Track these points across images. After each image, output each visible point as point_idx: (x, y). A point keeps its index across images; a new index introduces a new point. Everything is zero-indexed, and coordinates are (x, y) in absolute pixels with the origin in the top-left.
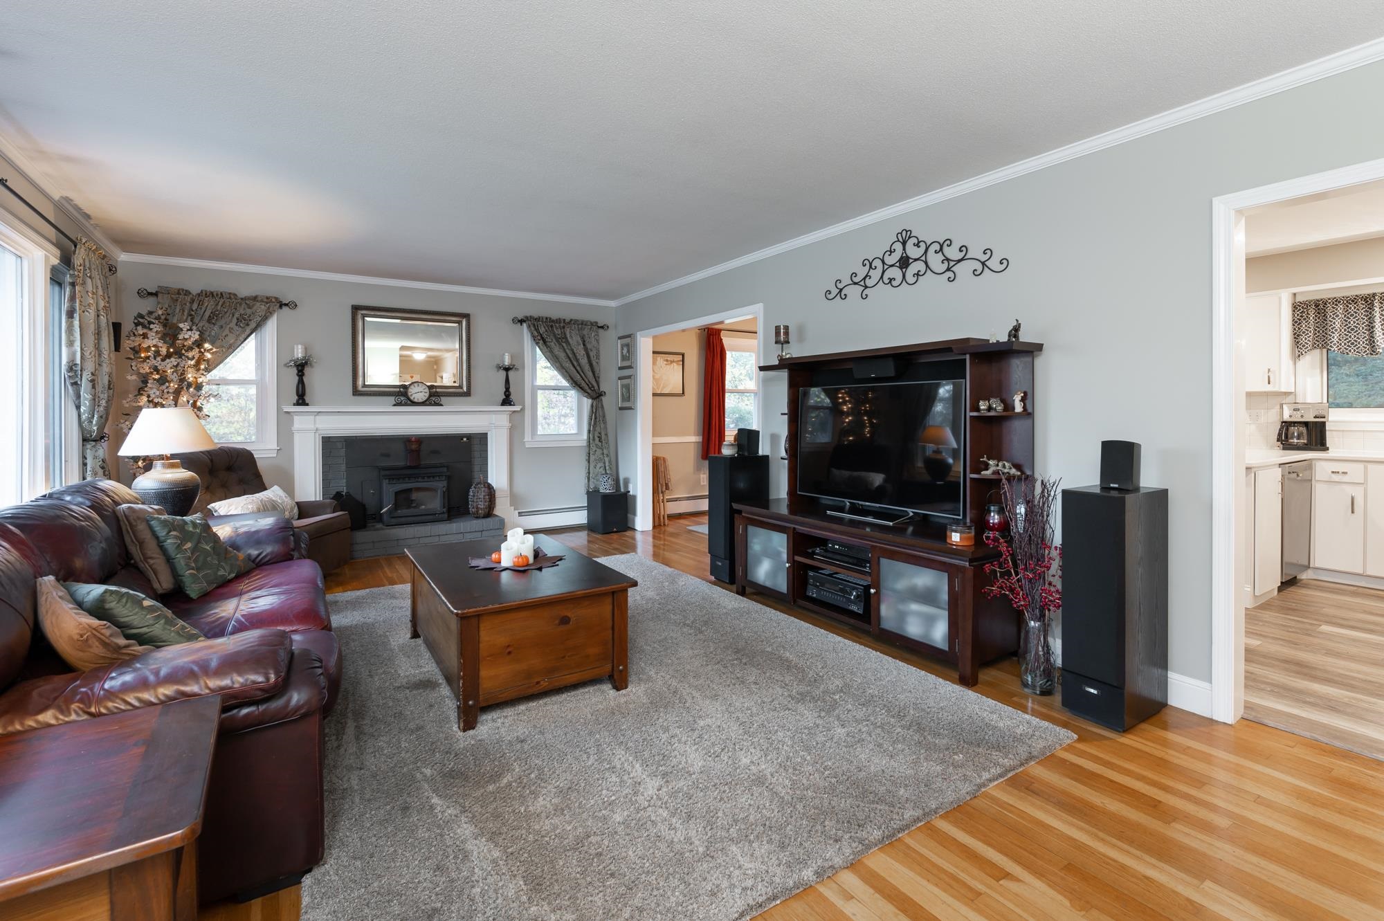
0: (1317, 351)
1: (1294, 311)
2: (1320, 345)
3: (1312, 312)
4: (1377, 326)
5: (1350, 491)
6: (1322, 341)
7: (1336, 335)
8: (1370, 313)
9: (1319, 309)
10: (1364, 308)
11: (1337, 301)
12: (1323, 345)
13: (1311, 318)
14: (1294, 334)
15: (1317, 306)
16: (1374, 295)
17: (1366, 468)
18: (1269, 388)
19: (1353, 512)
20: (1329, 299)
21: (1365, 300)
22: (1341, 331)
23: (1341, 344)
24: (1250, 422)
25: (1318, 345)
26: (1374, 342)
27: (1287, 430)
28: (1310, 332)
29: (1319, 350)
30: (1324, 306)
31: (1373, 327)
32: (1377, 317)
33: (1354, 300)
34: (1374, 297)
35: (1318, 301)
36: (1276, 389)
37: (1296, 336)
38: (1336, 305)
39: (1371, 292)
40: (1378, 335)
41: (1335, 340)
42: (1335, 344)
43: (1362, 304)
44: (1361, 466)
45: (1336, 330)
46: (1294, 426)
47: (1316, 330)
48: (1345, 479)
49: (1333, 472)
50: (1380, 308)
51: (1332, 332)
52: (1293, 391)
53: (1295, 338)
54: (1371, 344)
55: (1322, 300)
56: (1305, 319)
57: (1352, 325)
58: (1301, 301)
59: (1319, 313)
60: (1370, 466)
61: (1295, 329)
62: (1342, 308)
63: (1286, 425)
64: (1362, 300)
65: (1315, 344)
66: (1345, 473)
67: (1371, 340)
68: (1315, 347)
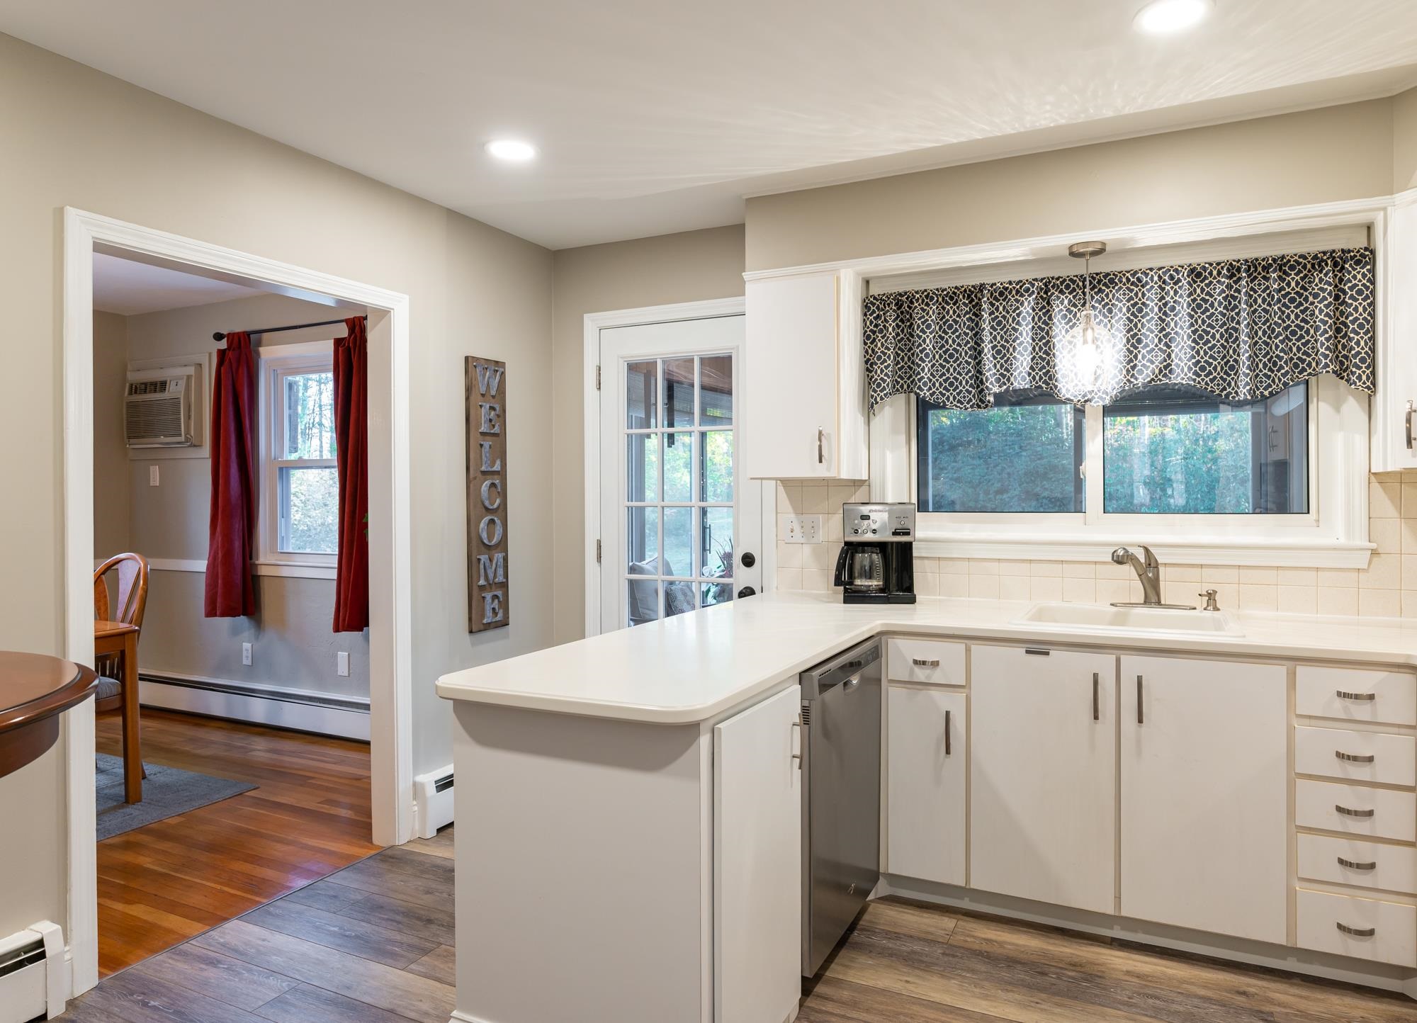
0: (901, 398)
1: (865, 315)
2: (905, 387)
3: (891, 316)
4: (986, 350)
5: (945, 701)
6: (905, 380)
7: (927, 365)
8: (977, 325)
9: (902, 313)
10: (967, 313)
11: (928, 296)
12: (908, 386)
13: (890, 329)
14: (866, 362)
15: (899, 305)
16: (982, 287)
17: (968, 650)
18: (821, 472)
19: (948, 752)
20: (917, 292)
21: (969, 296)
22: (934, 357)
23: (934, 385)
24: (803, 540)
25: (902, 387)
26: (982, 382)
27: (852, 558)
28: (889, 357)
29: (903, 394)
30: (908, 306)
31: (980, 353)
32: (986, 333)
33: (951, 296)
34: (982, 291)
35: (900, 295)
36: (832, 474)
37: (869, 366)
38: (927, 305)
39: (977, 281)
40: (987, 367)
41: (926, 375)
42: (925, 384)
43: (964, 303)
44: (960, 647)
45: (927, 356)
46: (863, 552)
47: (899, 355)
48: (937, 676)
49: (916, 662)
50: (990, 315)
51: (921, 359)
52: (865, 477)
53: (868, 370)
54: (978, 387)
55: (906, 293)
56: (881, 331)
57: (950, 346)
58: (876, 295)
59: (902, 321)
60: (976, 648)
61: (867, 352)
62: (936, 311)
63: (852, 549)
64: (964, 296)
65: (898, 383)
66: (935, 664)
67: (977, 378)
68: (898, 390)
